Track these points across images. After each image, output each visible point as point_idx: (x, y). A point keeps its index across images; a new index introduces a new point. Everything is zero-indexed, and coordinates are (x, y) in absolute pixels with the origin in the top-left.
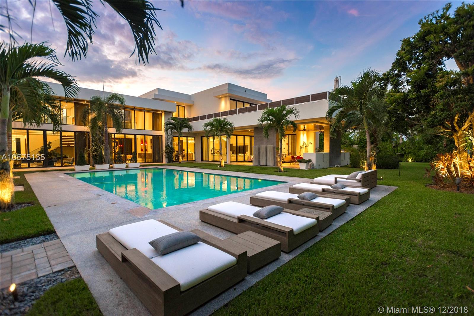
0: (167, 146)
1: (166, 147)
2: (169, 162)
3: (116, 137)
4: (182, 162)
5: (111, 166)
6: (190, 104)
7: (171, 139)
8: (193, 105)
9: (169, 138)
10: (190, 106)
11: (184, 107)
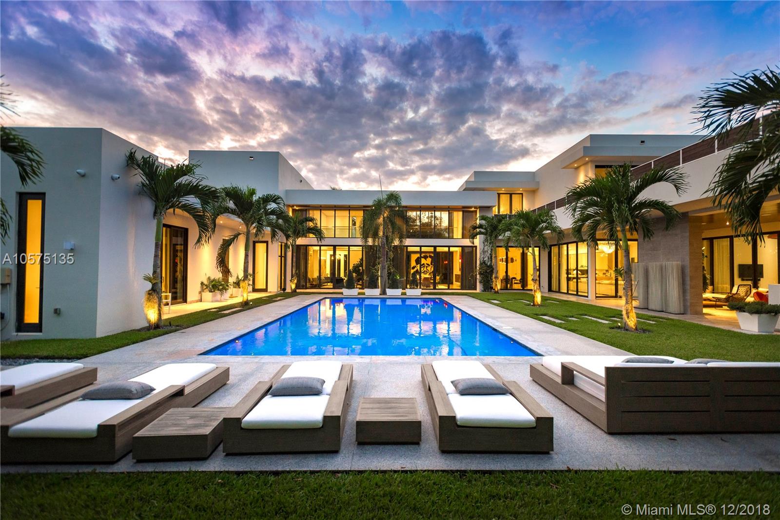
0: (483, 263)
1: (481, 264)
2: (485, 290)
3: (422, 250)
4: (500, 292)
5: (404, 291)
6: (532, 187)
7: (489, 252)
8: (538, 189)
9: (486, 249)
10: (533, 192)
11: (522, 194)
